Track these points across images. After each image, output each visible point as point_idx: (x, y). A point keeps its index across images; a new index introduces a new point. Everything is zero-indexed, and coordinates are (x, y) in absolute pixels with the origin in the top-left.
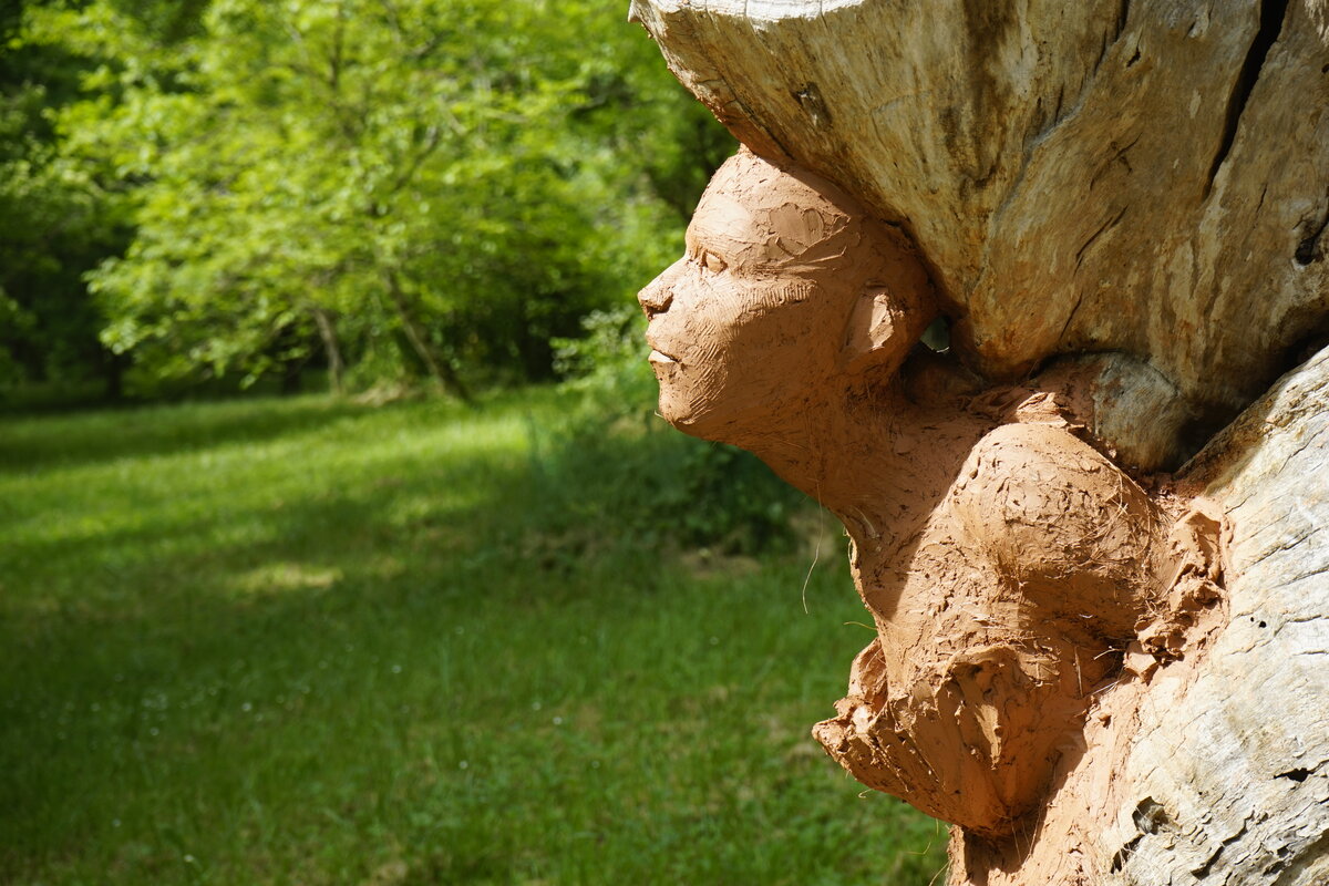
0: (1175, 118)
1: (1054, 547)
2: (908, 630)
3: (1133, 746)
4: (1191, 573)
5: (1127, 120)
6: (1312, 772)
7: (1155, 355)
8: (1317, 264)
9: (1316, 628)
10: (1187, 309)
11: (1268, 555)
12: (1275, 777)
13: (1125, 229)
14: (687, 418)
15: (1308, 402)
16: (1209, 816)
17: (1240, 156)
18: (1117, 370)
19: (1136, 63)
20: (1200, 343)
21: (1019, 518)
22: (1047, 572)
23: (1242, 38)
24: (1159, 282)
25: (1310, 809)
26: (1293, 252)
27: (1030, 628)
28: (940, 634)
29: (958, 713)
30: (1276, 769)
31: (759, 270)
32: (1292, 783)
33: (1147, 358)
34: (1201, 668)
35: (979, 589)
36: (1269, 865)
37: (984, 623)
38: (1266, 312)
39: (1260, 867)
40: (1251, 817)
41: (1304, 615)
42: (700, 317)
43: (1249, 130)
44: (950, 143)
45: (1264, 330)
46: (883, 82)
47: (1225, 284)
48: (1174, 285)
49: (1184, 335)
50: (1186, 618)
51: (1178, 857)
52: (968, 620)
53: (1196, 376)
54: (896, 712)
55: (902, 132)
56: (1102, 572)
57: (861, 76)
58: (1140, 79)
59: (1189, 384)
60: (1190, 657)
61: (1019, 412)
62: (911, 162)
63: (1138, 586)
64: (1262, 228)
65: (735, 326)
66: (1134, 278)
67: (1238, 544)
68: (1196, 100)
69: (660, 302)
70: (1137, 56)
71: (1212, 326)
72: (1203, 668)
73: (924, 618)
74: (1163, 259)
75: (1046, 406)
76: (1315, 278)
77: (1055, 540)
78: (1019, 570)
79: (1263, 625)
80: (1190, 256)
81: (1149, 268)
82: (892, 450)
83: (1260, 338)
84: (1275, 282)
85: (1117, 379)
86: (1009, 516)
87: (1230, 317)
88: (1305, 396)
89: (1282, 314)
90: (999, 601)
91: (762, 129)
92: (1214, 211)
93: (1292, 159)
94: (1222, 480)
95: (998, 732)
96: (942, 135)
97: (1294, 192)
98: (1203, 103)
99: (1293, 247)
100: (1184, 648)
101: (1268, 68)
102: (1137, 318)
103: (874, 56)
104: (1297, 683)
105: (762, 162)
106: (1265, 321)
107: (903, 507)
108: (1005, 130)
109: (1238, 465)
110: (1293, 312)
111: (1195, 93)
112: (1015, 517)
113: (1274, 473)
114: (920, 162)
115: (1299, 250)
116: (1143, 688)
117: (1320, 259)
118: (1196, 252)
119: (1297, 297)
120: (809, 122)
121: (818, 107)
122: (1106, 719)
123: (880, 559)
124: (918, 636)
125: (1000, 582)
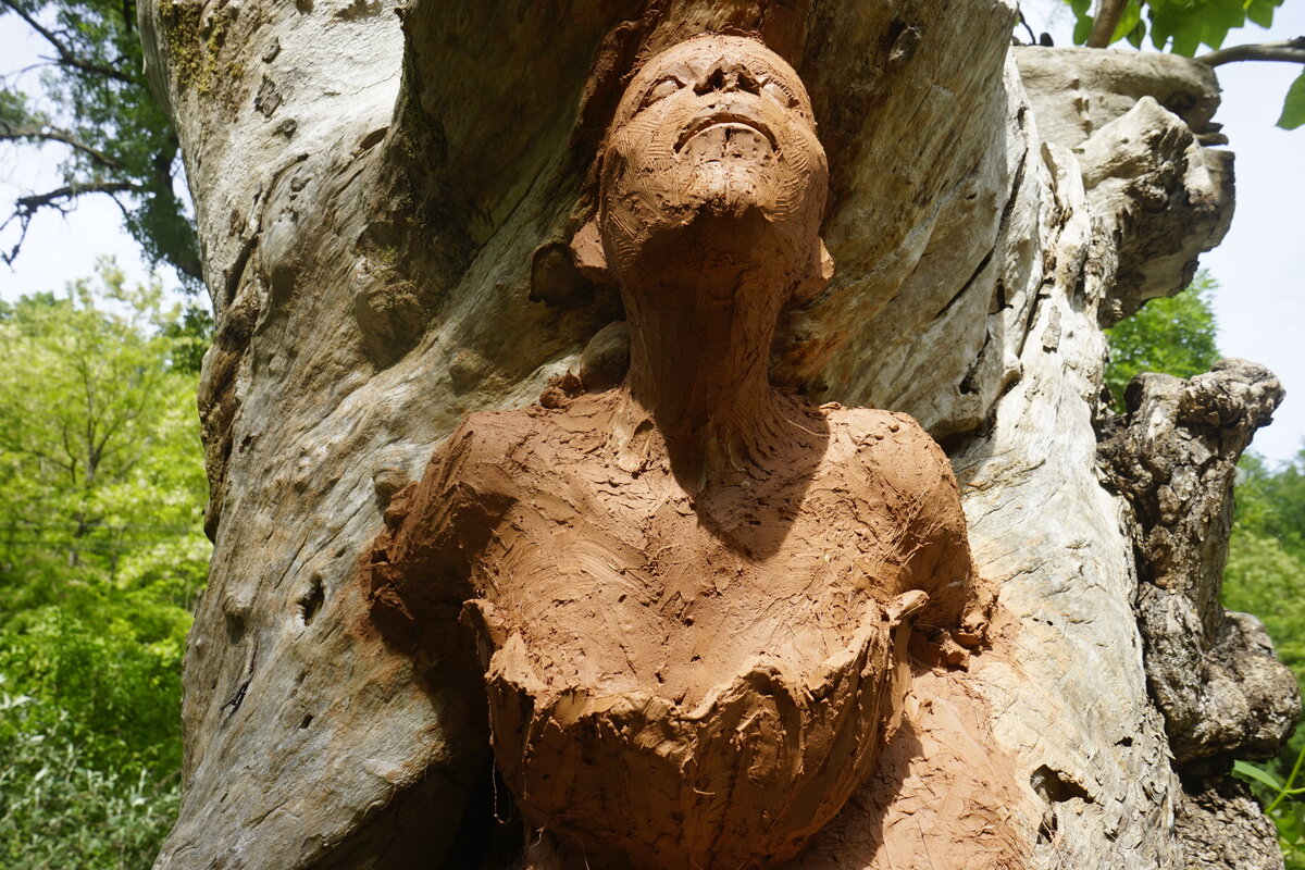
0: (959, 253)
2: (791, 576)
3: (993, 722)
6: (1132, 740)
8: (974, 396)
11: (1014, 576)
12: (1117, 745)
14: (770, 213)
15: (1002, 478)
16: (1103, 777)
17: (967, 302)
24: (876, 366)
26: (959, 384)
28: (834, 585)
30: (1114, 738)
32: (1128, 749)
35: (867, 545)
37: (875, 580)
41: (1076, 618)
42: (793, 126)
46: (959, 69)
47: (914, 386)
48: (884, 372)
51: (1088, 821)
52: (859, 573)
55: (933, 118)
57: (955, 53)
58: (964, 213)
62: (913, 147)
64: (951, 357)
66: (867, 354)
68: (976, 248)
70: (975, 196)
73: (819, 562)
74: (890, 349)
76: (970, 405)
79: (1049, 623)
80: (904, 356)
81: (880, 351)
84: (938, 399)
88: (1002, 472)
90: (887, 560)
92: (938, 329)
97: (971, 343)
99: (960, 379)
104: (1103, 667)
110: (940, 424)
114: (918, 152)
115: (964, 382)
116: (958, 674)
117: (976, 392)
118: (910, 354)
119: (953, 414)
120: (870, 56)
121: (911, 46)
122: (929, 704)
123: (751, 494)
124: (807, 583)
125: (894, 542)
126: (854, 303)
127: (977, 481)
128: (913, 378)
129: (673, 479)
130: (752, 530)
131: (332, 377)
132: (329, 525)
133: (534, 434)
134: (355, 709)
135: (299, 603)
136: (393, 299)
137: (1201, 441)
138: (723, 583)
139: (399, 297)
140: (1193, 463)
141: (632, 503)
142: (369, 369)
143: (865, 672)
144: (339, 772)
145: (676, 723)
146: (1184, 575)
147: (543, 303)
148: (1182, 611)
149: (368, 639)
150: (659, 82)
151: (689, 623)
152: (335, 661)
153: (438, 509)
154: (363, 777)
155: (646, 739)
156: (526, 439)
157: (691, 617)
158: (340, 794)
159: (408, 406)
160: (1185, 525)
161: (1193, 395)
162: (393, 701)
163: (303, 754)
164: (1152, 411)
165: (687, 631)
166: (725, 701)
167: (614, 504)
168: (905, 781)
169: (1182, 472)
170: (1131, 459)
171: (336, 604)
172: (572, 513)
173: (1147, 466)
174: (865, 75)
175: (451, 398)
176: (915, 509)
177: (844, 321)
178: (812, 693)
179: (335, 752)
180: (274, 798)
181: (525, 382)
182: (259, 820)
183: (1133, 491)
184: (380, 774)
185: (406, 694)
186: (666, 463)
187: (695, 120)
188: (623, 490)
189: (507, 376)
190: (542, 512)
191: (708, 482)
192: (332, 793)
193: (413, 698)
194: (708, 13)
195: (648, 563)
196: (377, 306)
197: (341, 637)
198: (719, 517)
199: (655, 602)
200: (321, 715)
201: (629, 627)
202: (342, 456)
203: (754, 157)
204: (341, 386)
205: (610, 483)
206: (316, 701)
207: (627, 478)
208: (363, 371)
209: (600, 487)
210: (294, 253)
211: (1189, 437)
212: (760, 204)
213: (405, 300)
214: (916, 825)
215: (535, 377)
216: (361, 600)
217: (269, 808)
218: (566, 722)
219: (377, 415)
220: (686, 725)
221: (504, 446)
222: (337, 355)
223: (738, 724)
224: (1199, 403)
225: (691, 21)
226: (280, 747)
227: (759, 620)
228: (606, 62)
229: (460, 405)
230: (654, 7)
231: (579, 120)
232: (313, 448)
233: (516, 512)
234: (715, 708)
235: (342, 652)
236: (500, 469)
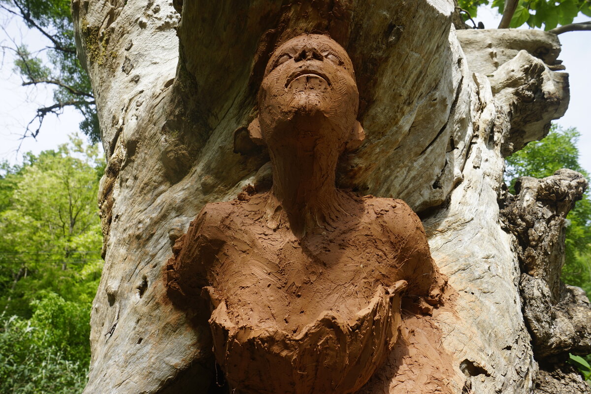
0: (430, 125)
2: (344, 275)
3: (443, 339)
6: (513, 347)
8: (440, 190)
11: (457, 272)
12: (503, 349)
13: (396, 153)
14: (327, 113)
15: (452, 227)
16: (495, 365)
17: (435, 147)
19: (434, 101)
24: (392, 177)
28: (365, 278)
29: (390, 314)
30: (502, 346)
32: (509, 352)
35: (381, 260)
38: (415, 201)
39: (520, 385)
41: (485, 291)
42: (339, 74)
43: (439, 141)
46: (422, 44)
47: (411, 186)
48: (396, 180)
50: (443, 290)
51: (487, 385)
52: (377, 273)
55: (411, 66)
57: (420, 37)
60: (447, 305)
62: (402, 79)
64: (428, 172)
66: (388, 172)
70: (436, 99)
73: (358, 268)
74: (399, 169)
76: (438, 193)
79: (472, 294)
80: (405, 173)
81: (394, 170)
84: (422, 191)
89: (420, 203)
92: (421, 160)
93: (441, 156)
97: (438, 166)
98: (438, 125)
99: (433, 182)
104: (498, 313)
106: (414, 204)
110: (424, 203)
111: (439, 121)
113: (437, 249)
114: (404, 81)
115: (435, 183)
116: (428, 318)
117: (440, 188)
118: (408, 172)
119: (430, 198)
120: (380, 40)
121: (399, 35)
122: (413, 332)
123: (326, 238)
124: (352, 277)
125: (394, 258)
126: (378, 150)
127: (440, 228)
128: (410, 183)
129: (291, 232)
130: (326, 254)
131: (152, 188)
132: (150, 254)
133: (234, 212)
134: (161, 335)
135: (137, 288)
136: (177, 153)
137: (548, 208)
138: (313, 278)
139: (180, 152)
140: (544, 218)
141: (273, 243)
142: (168, 184)
143: (376, 318)
144: (154, 364)
145: (288, 342)
146: (542, 270)
147: (239, 154)
148: (541, 287)
149: (166, 304)
150: (281, 56)
151: (299, 296)
152: (152, 314)
153: (192, 247)
154: (164, 365)
155: (276, 349)
156: (229, 215)
157: (299, 293)
158: (154, 373)
159: (184, 200)
160: (541, 247)
161: (543, 187)
162: (177, 332)
163: (138, 355)
164: (525, 194)
165: (298, 300)
166: (311, 331)
167: (266, 243)
168: (401, 367)
169: (539, 222)
170: (516, 216)
171: (153, 289)
172: (248, 248)
173: (523, 220)
174: (378, 48)
175: (202, 196)
176: (404, 243)
177: (374, 158)
178: (351, 327)
179: (152, 355)
180: (126, 375)
181: (233, 189)
182: (120, 385)
183: (517, 231)
184: (171, 364)
185: (183, 328)
186: (288, 225)
187: (293, 73)
188: (269, 237)
189: (226, 186)
190: (236, 247)
191: (307, 233)
192: (150, 373)
193: (186, 330)
194: (305, 25)
195: (280, 269)
196: (170, 156)
197: (154, 303)
198: (311, 248)
199: (284, 287)
200: (146, 338)
201: (272, 298)
202: (156, 223)
203: (320, 89)
204: (156, 192)
205: (264, 234)
206: (144, 332)
207: (271, 232)
208: (166, 185)
209: (260, 236)
210: (136, 134)
211: (542, 206)
212: (322, 109)
213: (183, 154)
214: (405, 387)
215: (237, 187)
216: (163, 287)
217: (124, 379)
218: (242, 341)
219: (170, 205)
220: (293, 343)
221: (220, 218)
222: (154, 178)
223: (318, 342)
224: (546, 190)
225: (298, 28)
226: (128, 352)
227: (330, 294)
228: (262, 47)
229: (206, 199)
230: (282, 22)
231: (251, 73)
232: (144, 220)
233: (225, 247)
234: (306, 335)
235: (155, 310)
236: (218, 228)
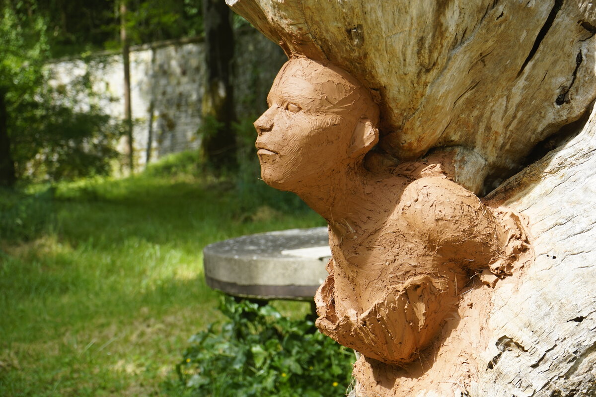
0: (512, 43)
1: (458, 230)
2: (373, 273)
3: (491, 315)
4: (514, 238)
5: (490, 43)
6: (585, 318)
7: (477, 147)
8: (567, 105)
9: (582, 257)
10: (498, 125)
11: (551, 228)
12: (567, 321)
13: (477, 91)
14: (280, 180)
15: (566, 163)
16: (538, 341)
17: (538, 59)
18: (463, 153)
19: (501, 18)
20: (501, 140)
21: (442, 218)
22: (454, 241)
23: (548, 8)
24: (487, 114)
25: (586, 333)
26: (555, 100)
27: (436, 267)
28: (391, 273)
29: (406, 307)
30: (568, 318)
31: (318, 111)
32: (577, 323)
33: (474, 147)
34: (523, 278)
35: (412, 252)
36: (571, 358)
37: (415, 266)
38: (536, 126)
39: (566, 360)
40: (558, 339)
41: (576, 252)
42: (290, 133)
43: (544, 47)
44: (419, 52)
45: (534, 134)
46: (396, 24)
47: (519, 115)
48: (494, 115)
49: (494, 137)
50: (514, 258)
51: (522, 360)
52: (407, 266)
53: (496, 155)
54: (379, 308)
55: (398, 47)
56: (478, 240)
57: (387, 22)
58: (500, 25)
59: (492, 159)
60: (516, 274)
61: (422, 173)
62: (398, 61)
63: (493, 245)
64: (542, 90)
65: (308, 137)
66: (476, 113)
67: (533, 225)
68: (525, 34)
69: (268, 126)
70: (502, 14)
71: (508, 133)
72: (524, 278)
73: (383, 266)
74: (491, 104)
75: (436, 170)
76: (565, 111)
77: (458, 227)
78: (439, 241)
79: (554, 258)
80: (504, 103)
81: (484, 108)
82: (364, 192)
83: (530, 138)
84: (543, 113)
85: (463, 157)
86: (438, 217)
87: (517, 129)
88: (566, 160)
89: (544, 127)
90: (423, 256)
91: (319, 47)
92: (521, 82)
93: (560, 60)
94: (513, 199)
95: (424, 314)
96: (416, 49)
97: (559, 74)
98: (527, 37)
99: (555, 98)
100: (512, 270)
101: (556, 21)
102: (472, 130)
103: (396, 12)
104: (576, 281)
105: (313, 62)
106: (535, 130)
107: (369, 217)
108: (442, 47)
109: (524, 192)
110: (550, 126)
111: (525, 31)
112: (440, 217)
113: (546, 194)
114: (402, 61)
115: (558, 99)
116: (491, 289)
117: (568, 102)
118: (508, 101)
119: (554, 119)
121: (359, 37)
122: (471, 305)
123: (357, 242)
124: (380, 274)
125: (425, 248)
126: (418, 123)
127: (547, 170)
128: (517, 111)
138: (355, 275)
166: (341, 324)
191: (343, 239)
198: (345, 253)
199: (346, 277)
227: (367, 288)
234: (338, 326)
